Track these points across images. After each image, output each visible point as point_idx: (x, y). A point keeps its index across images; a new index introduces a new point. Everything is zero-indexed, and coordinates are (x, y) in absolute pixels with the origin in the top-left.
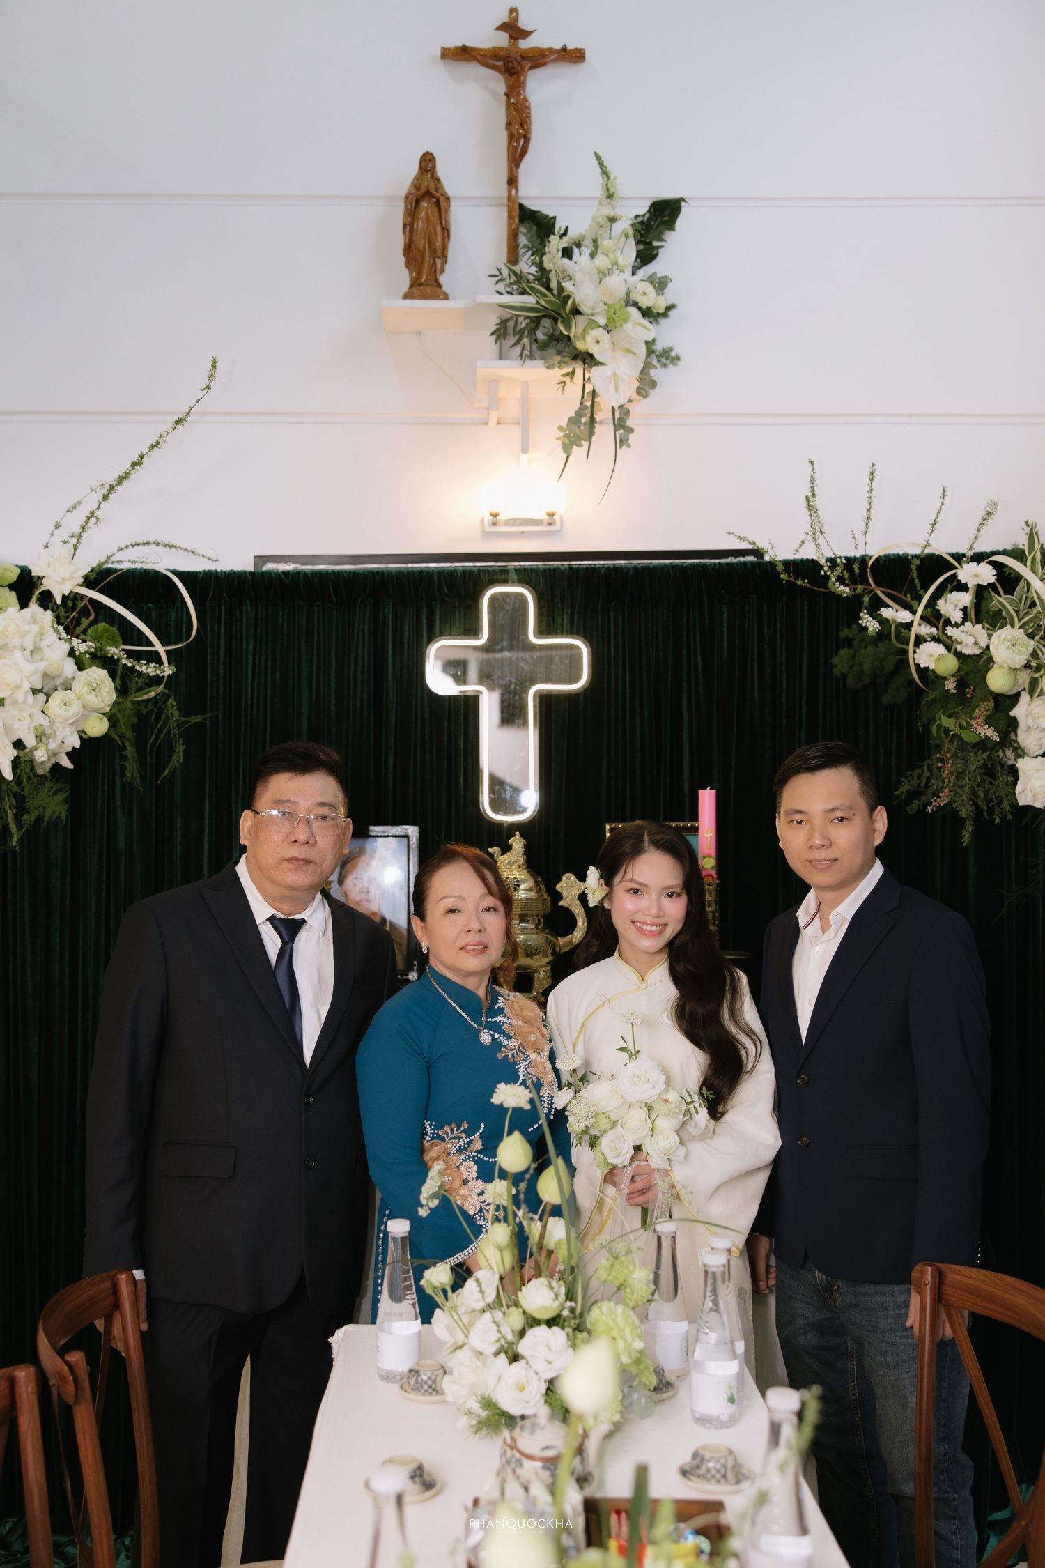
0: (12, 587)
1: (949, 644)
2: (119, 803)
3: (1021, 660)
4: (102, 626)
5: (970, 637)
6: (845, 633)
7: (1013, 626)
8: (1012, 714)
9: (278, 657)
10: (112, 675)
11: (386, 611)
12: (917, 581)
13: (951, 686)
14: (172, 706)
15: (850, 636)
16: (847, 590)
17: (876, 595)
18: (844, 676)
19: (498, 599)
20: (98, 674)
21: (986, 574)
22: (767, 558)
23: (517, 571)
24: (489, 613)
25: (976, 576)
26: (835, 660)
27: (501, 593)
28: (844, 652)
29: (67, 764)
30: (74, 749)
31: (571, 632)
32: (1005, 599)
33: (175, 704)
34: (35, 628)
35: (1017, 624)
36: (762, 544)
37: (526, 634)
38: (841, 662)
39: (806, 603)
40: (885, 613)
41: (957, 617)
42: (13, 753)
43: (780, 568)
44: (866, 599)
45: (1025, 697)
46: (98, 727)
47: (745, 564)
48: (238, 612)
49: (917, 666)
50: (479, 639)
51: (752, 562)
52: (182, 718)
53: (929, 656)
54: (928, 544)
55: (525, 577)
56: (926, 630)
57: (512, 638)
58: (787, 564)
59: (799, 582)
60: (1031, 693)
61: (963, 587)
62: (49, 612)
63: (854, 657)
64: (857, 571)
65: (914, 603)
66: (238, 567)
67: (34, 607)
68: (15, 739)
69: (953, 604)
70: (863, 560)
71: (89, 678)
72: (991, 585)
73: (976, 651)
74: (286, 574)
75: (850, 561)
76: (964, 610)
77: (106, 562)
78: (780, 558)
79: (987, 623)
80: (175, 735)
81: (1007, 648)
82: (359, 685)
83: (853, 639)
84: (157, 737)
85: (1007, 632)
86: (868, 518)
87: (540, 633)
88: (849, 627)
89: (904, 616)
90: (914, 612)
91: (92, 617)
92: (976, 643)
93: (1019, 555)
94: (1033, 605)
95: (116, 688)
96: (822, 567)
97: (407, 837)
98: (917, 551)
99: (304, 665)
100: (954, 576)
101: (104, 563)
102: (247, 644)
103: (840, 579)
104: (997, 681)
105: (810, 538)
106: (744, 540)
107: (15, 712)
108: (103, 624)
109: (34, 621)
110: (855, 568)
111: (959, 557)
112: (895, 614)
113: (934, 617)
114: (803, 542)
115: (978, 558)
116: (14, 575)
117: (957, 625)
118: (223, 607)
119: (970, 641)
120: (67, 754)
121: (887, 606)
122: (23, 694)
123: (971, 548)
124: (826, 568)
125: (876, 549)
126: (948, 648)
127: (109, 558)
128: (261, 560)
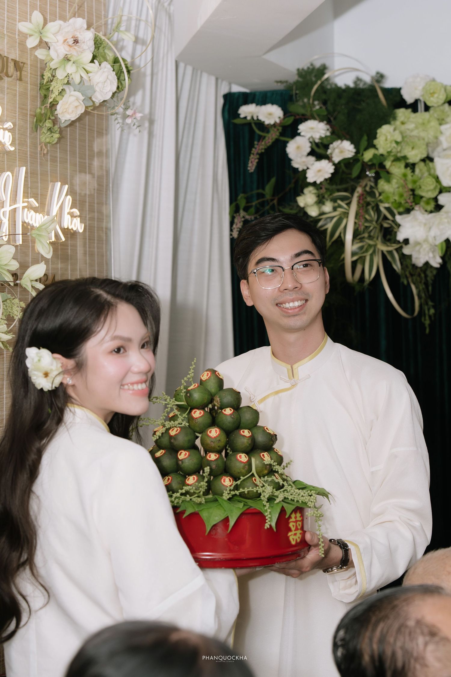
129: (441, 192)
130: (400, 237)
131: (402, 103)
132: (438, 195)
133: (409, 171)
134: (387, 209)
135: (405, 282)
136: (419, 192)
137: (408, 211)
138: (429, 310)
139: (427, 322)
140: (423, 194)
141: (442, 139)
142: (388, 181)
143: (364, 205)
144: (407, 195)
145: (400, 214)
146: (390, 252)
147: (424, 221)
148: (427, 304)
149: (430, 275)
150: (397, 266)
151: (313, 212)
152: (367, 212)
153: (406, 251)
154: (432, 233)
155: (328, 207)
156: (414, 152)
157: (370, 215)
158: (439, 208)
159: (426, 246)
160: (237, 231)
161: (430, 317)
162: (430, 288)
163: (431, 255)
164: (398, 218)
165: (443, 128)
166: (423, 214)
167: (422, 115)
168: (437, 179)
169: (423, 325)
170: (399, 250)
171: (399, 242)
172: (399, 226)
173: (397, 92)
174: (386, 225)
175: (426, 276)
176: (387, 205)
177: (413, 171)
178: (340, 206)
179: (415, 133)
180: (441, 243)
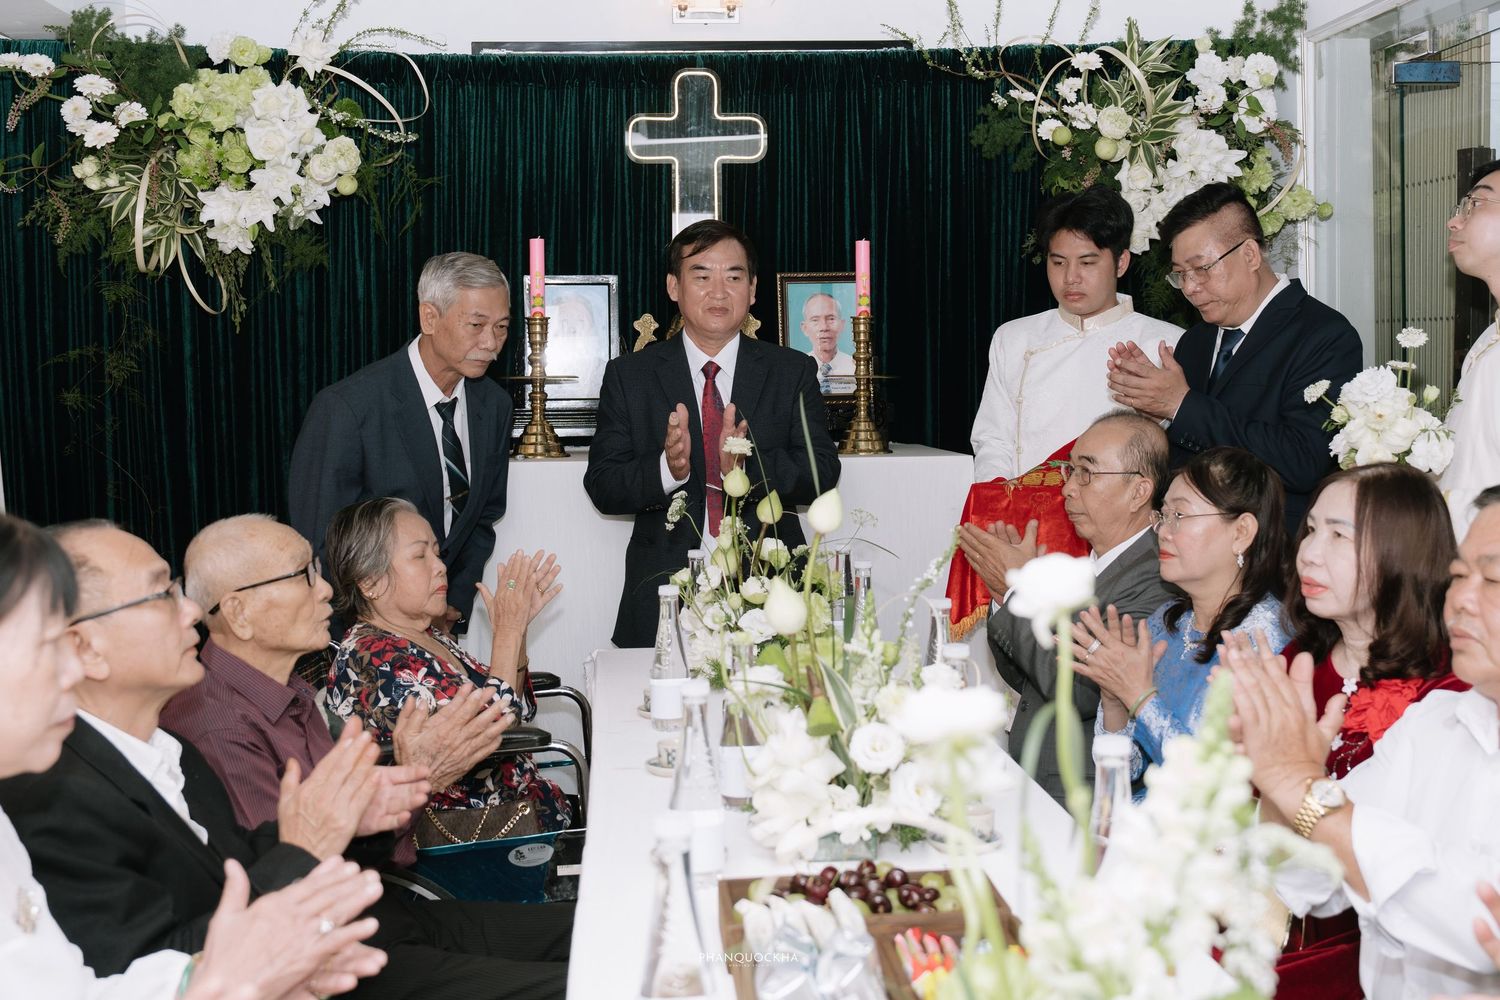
0: (266, 66)
1: (1065, 119)
2: (357, 257)
3: (1122, 132)
4: (346, 100)
5: (1084, 115)
6: (981, 111)
7: (1116, 105)
8: (1116, 178)
9: (496, 130)
10: (358, 143)
11: (590, 91)
12: (1040, 67)
13: (1067, 154)
14: (411, 169)
15: (986, 113)
16: (982, 73)
17: (1006, 78)
18: (980, 146)
19: (687, 82)
20: (346, 142)
21: (1094, 61)
22: (916, 47)
23: (703, 57)
24: (679, 93)
25: (1086, 63)
26: (973, 133)
27: (689, 76)
28: (980, 126)
29: (317, 220)
30: (325, 207)
31: (749, 111)
32: (1111, 83)
33: (413, 167)
34: (291, 102)
35: (1120, 104)
36: (911, 35)
37: (712, 111)
38: (978, 136)
39: (948, 87)
40: (1013, 93)
41: (1072, 98)
42: (275, 209)
43: (926, 56)
44: (998, 82)
45: (1126, 164)
46: (348, 187)
47: (897, 52)
48: (460, 91)
49: (1039, 138)
50: (671, 116)
51: (903, 52)
52: (421, 180)
53: (1048, 130)
54: (1047, 37)
55: (710, 63)
56: (1046, 108)
57: (699, 115)
58: (932, 53)
59: (943, 68)
60: (1131, 161)
61: (1076, 73)
62: (300, 87)
63: (988, 131)
64: (990, 59)
65: (1037, 86)
66: (460, 52)
67: (286, 84)
68: (275, 196)
69: (1068, 87)
70: (996, 49)
71: (338, 145)
72: (1099, 70)
73: (1089, 127)
74: (503, 58)
75: (983, 52)
76: (1078, 92)
77: (347, 45)
78: (926, 48)
79: (1096, 102)
80: (415, 195)
81: (1111, 123)
82: (568, 155)
83: (987, 117)
84: (398, 197)
85: (1110, 110)
86: (998, 14)
87: (724, 110)
88: (985, 106)
89: (1028, 96)
90: (1036, 94)
91: (336, 94)
92: (1087, 119)
93: (1121, 47)
94: (1132, 88)
95: (362, 154)
96: (961, 55)
97: (609, 285)
98: (1038, 42)
99: (519, 137)
100: (1069, 63)
101: (344, 46)
102: (469, 119)
103: (976, 64)
104: (1103, 150)
105: (950, 30)
106: (896, 31)
107: (273, 173)
108: (347, 99)
109: (287, 95)
110: (990, 58)
111: (1073, 48)
112: (1021, 94)
113: (1053, 98)
114: (945, 34)
115: (1087, 49)
116: (267, 56)
117: (1072, 105)
118: (447, 87)
119: (1082, 117)
120: (319, 212)
121: (1015, 88)
122: (285, 158)
123: (1082, 40)
124: (964, 55)
125: (1005, 39)
126: (1065, 123)
127: (349, 42)
128: (477, 46)
129: (253, 168)
130: (204, 218)
131: (208, 63)
132: (249, 171)
133: (214, 141)
134: (187, 185)
135: (212, 274)
136: (226, 166)
137: (214, 187)
138: (239, 305)
139: (238, 320)
140: (232, 169)
141: (254, 105)
142: (187, 152)
143: (158, 179)
144: (212, 168)
145: (202, 191)
146: (191, 235)
147: (232, 200)
148: (238, 299)
149: (242, 266)
150: (201, 254)
151: (94, 184)
152: (162, 187)
153: (211, 234)
154: (242, 214)
155: (113, 180)
156: (220, 119)
157: (165, 192)
158: (250, 185)
159: (234, 229)
161: (241, 313)
162: (241, 280)
163: (241, 240)
164: (201, 196)
165: (256, 93)
166: (232, 191)
167: (231, 76)
168: (249, 153)
169: (234, 323)
170: (201, 233)
171: (202, 224)
172: (202, 205)
173: (201, 50)
174: (187, 206)
175: (236, 266)
176: (187, 181)
177: (220, 143)
178: (129, 179)
179: (221, 96)
180: (253, 226)
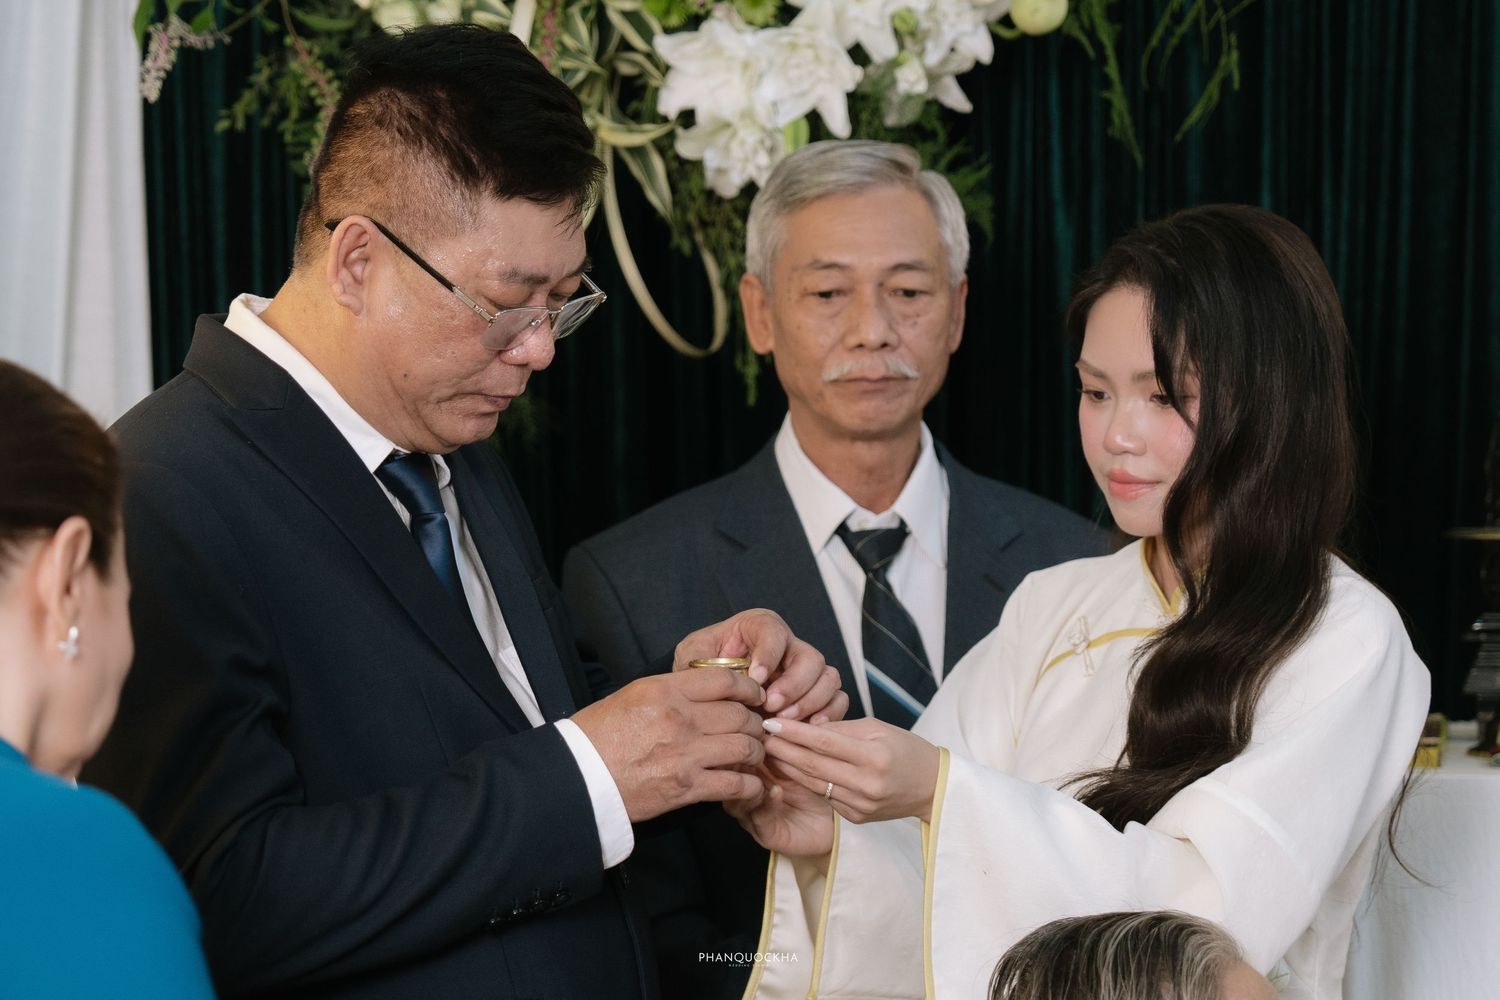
2: (1057, 194)
29: (957, 100)
30: (978, 65)
42: (851, 76)
46: (1042, 10)
68: (850, 42)
80: (1217, 25)
84: (1169, 32)
120: (965, 80)
130: (670, 104)
134: (628, 16)
135: (686, 248)
137: (694, 22)
139: (750, 372)
143: (557, 4)
145: (668, 31)
146: (638, 151)
147: (741, 54)
150: (659, 196)
151: (396, 21)
152: (567, 24)
153: (686, 147)
154: (768, 92)
157: (575, 35)
158: (787, 13)
159: (749, 136)
160: (158, 78)
163: (763, 159)
164: (663, 45)
166: (739, 31)
170: (664, 145)
171: (665, 120)
172: (665, 69)
174: (625, 69)
176: (628, 5)
180: (795, 124)
